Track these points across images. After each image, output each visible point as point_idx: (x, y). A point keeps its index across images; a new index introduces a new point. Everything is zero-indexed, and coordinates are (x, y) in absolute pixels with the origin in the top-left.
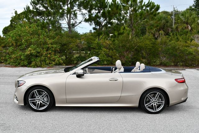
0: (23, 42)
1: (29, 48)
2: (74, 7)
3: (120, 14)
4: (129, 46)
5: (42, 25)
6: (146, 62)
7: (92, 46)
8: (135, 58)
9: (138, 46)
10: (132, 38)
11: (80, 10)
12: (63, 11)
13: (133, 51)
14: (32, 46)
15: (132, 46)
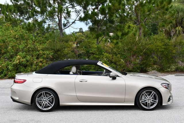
0: (10, 48)
1: (16, 55)
2: (66, 4)
3: (124, 11)
4: (137, 49)
5: (28, 28)
6: (158, 68)
7: (91, 51)
8: (144, 63)
9: (147, 49)
10: (139, 40)
11: (73, 7)
12: (54, 9)
13: (141, 55)
14: (21, 53)
15: (140, 48)
